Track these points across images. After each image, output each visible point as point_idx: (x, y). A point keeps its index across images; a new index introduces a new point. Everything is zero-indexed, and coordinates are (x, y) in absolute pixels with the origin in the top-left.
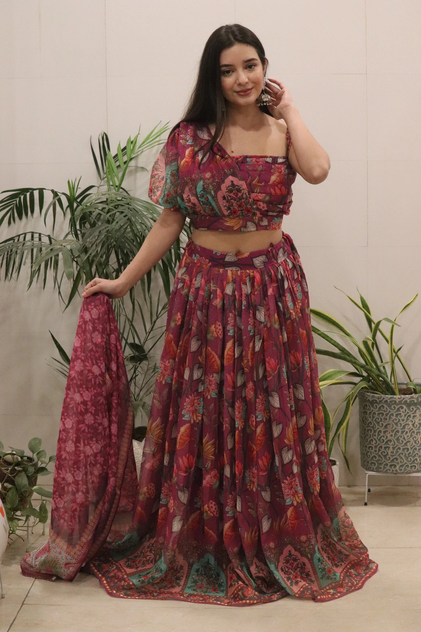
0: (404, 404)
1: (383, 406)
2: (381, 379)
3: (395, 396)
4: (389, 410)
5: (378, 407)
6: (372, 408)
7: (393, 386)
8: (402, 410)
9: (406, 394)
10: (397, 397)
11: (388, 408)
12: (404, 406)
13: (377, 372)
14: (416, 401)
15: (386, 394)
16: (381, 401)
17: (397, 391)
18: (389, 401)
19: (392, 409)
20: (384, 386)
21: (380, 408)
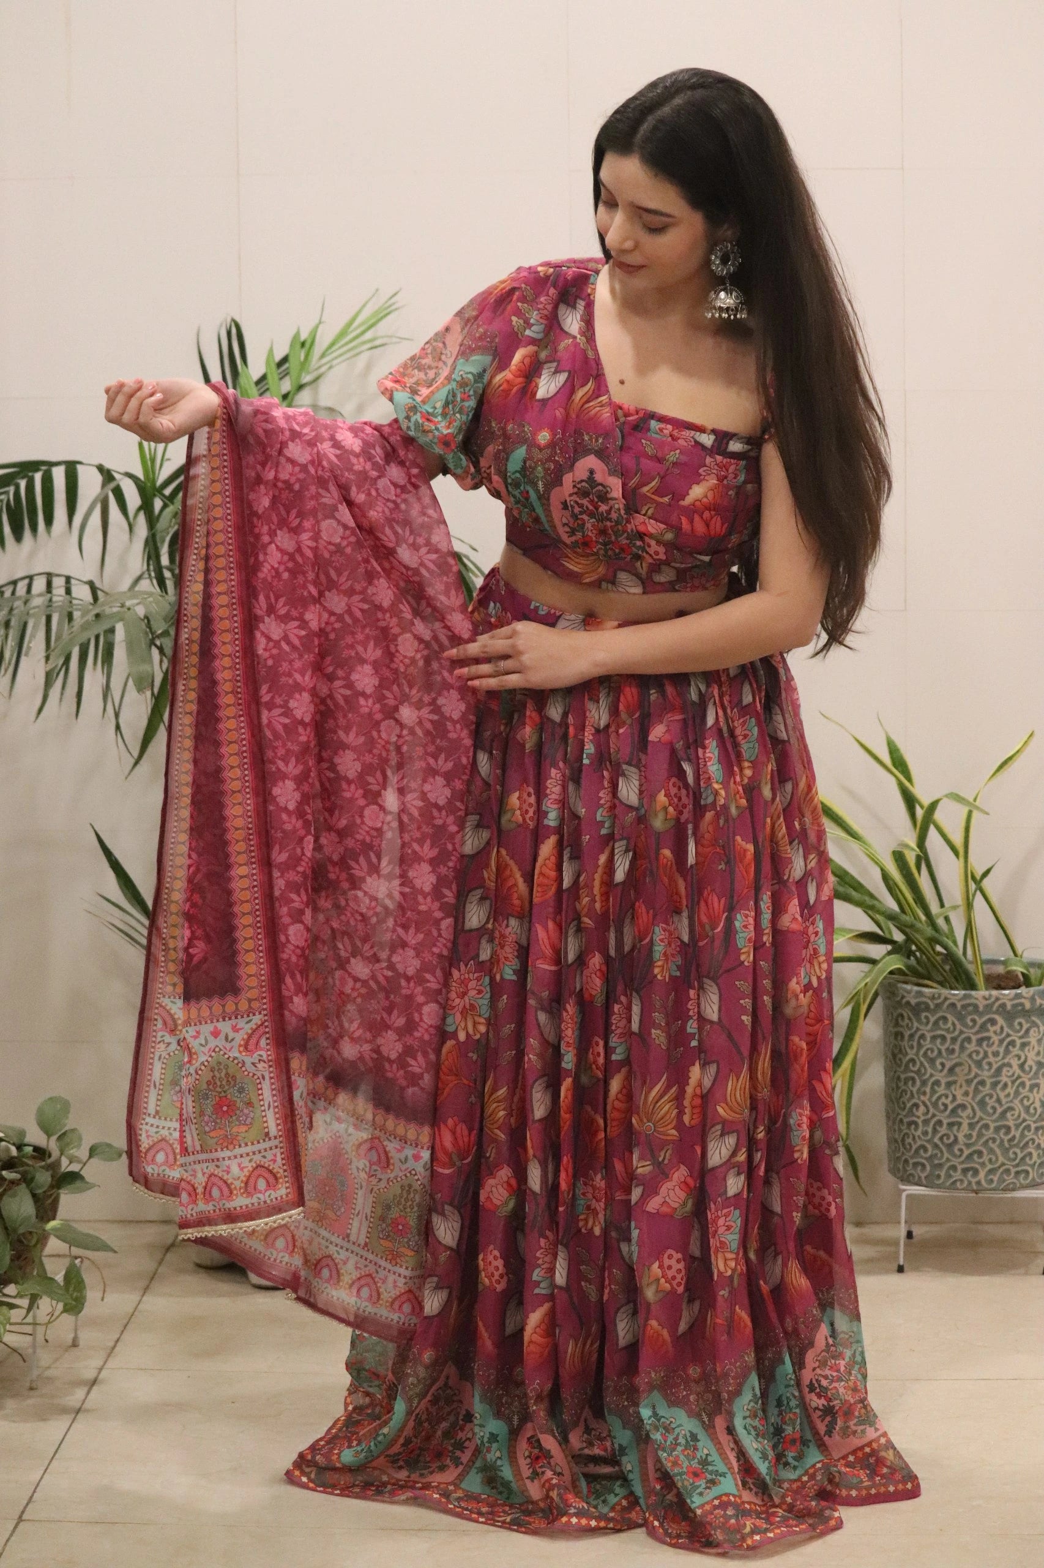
0: (997, 1012)
1: (945, 1019)
2: (939, 948)
3: (973, 993)
4: (958, 1027)
5: (932, 1019)
6: (916, 1024)
7: (971, 968)
8: (992, 1029)
9: (1004, 989)
10: (981, 994)
11: (956, 1022)
12: (997, 1017)
13: (929, 931)
14: (1028, 1006)
15: (952, 989)
16: (938, 1006)
17: (980, 981)
18: (959, 1006)
19: (965, 1025)
20: (947, 968)
21: (936, 1023)
